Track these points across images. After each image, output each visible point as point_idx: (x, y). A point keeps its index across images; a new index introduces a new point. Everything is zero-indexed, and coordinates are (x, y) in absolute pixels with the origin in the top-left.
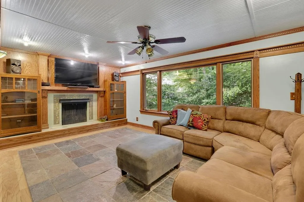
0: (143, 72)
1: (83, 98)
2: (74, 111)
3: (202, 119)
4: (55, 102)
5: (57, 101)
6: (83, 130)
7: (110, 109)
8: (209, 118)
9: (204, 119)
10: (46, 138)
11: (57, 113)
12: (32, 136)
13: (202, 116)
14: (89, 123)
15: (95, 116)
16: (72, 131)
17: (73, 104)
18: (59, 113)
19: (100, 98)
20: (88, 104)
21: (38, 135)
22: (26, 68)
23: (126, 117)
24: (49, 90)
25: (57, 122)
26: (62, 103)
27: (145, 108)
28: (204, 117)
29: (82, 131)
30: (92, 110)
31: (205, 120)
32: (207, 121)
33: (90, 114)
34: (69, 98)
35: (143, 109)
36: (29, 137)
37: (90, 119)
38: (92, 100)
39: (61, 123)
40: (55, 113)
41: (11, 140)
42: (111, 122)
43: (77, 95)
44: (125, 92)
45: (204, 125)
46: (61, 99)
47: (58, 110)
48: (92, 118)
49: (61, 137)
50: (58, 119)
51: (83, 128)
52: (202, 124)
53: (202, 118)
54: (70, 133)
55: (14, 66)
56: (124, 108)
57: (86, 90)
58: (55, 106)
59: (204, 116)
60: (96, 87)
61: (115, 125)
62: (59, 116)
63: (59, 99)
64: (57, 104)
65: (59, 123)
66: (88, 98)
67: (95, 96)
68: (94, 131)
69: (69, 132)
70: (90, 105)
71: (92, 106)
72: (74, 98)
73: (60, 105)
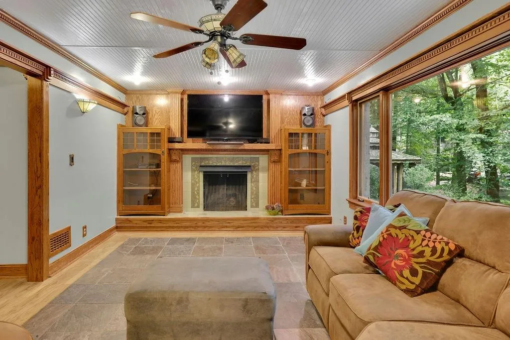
0: (354, 98)
1: (240, 163)
2: (224, 189)
3: (413, 250)
4: (193, 171)
5: (196, 167)
6: (228, 225)
7: (287, 190)
8: (443, 250)
9: (420, 249)
10: (170, 227)
11: (196, 189)
12: (153, 220)
13: (419, 238)
14: (250, 213)
15: (263, 202)
16: (207, 224)
17: (221, 174)
18: (199, 190)
19: (272, 165)
20: (249, 176)
21: (160, 221)
22: (156, 117)
23: (329, 213)
24: (182, 150)
25: (196, 205)
26: (204, 172)
27: (360, 195)
28: (425, 243)
29: (227, 227)
30: (258, 188)
31: (421, 254)
32: (432, 259)
33: (253, 197)
34: (215, 164)
35: (356, 198)
36: (150, 221)
37: (252, 207)
38: (257, 168)
39: (202, 206)
40: (193, 189)
41: (130, 221)
42: (287, 219)
43: (229, 159)
44: (328, 153)
45: (406, 273)
46: (203, 164)
47: (198, 184)
48: (257, 206)
49: (191, 231)
50: (197, 199)
51: (227, 221)
52: (403, 267)
53: (412, 246)
54: (205, 227)
55: (138, 115)
56: (324, 190)
57: (240, 148)
58: (193, 176)
59: (423, 240)
60: (261, 143)
61: (296, 227)
62: (198, 194)
63: (198, 164)
64: (196, 172)
65: (198, 207)
66: (248, 164)
67: (263, 160)
68: (249, 230)
69: (203, 225)
70: (253, 177)
71: (258, 181)
72: (223, 164)
73: (201, 176)
